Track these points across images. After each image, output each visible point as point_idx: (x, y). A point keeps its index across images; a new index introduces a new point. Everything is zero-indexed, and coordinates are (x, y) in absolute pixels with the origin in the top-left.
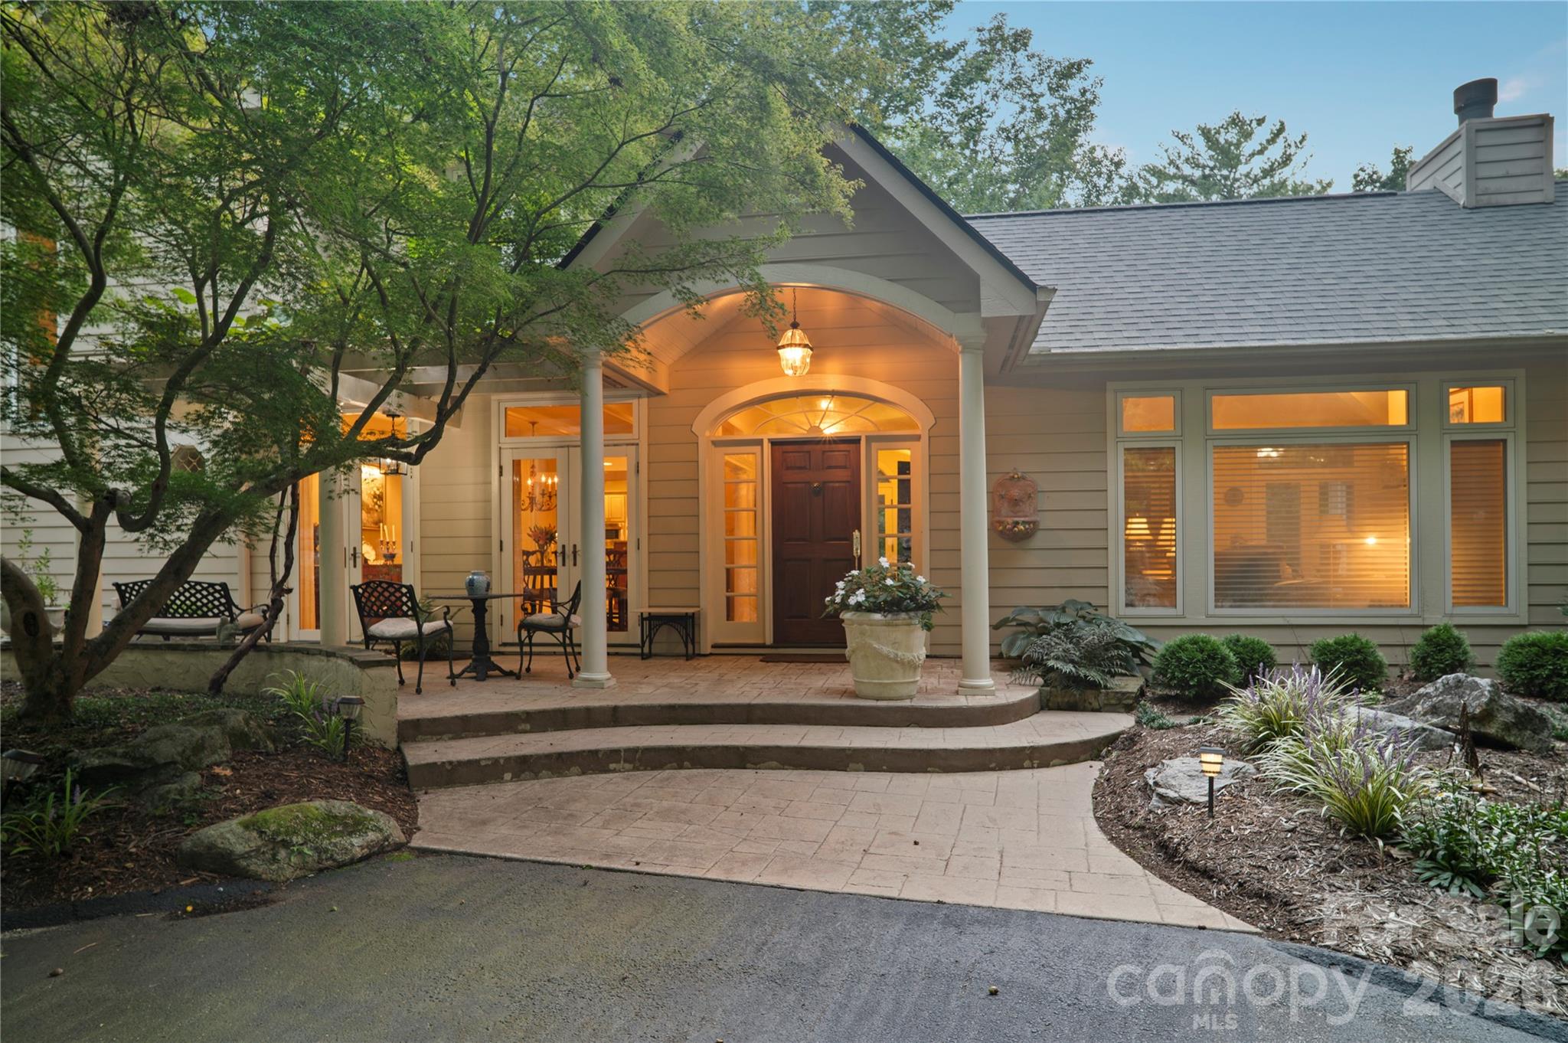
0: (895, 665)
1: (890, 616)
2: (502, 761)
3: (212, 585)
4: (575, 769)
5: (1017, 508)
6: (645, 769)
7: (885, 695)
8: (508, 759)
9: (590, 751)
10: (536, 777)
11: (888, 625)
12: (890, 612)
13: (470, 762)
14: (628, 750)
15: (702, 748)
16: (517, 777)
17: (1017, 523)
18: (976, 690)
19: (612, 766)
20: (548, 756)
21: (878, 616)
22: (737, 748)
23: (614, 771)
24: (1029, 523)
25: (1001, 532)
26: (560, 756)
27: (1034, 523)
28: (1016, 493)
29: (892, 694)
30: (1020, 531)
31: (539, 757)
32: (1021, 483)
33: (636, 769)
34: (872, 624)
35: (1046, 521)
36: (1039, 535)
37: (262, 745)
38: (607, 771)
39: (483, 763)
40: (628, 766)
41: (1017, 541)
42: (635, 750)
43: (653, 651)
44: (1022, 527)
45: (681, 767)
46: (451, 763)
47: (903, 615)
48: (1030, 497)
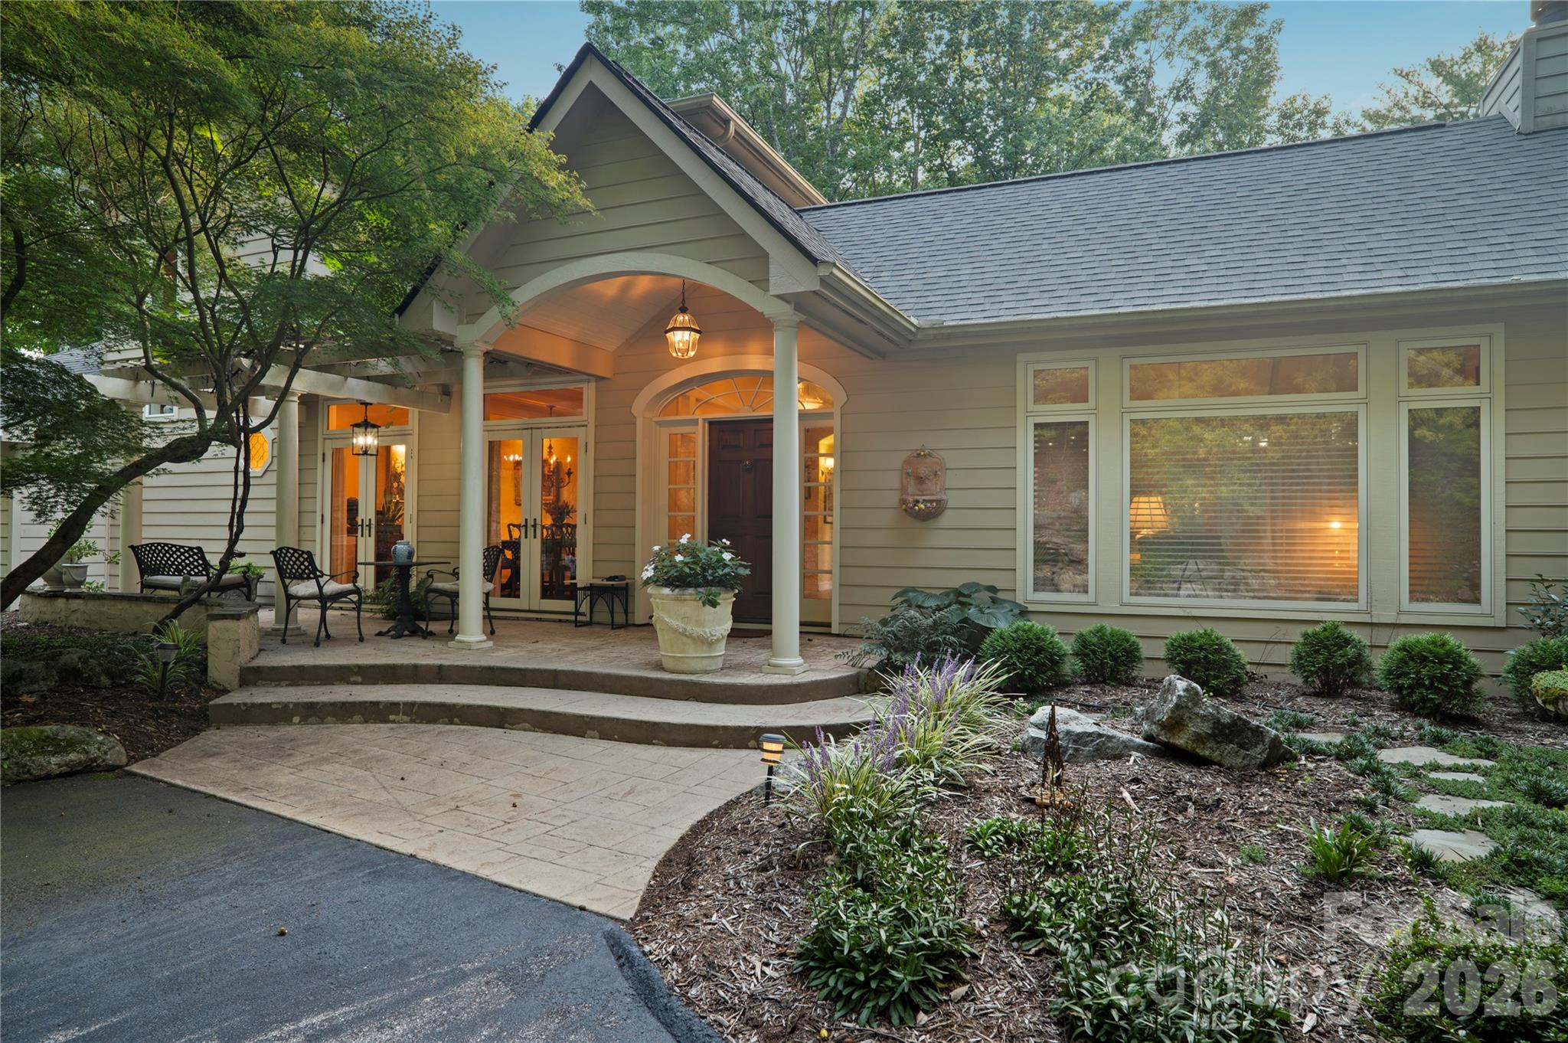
0: (685, 639)
1: (677, 590)
2: (291, 706)
3: (191, 549)
4: (357, 718)
5: (924, 486)
6: (421, 722)
7: (679, 668)
8: (297, 705)
9: (371, 702)
10: (322, 721)
11: (677, 599)
12: (677, 587)
13: (262, 704)
14: (406, 704)
15: (469, 707)
16: (304, 720)
17: (917, 502)
18: (777, 669)
19: (392, 717)
20: (333, 704)
21: (666, 591)
22: (498, 708)
23: (394, 722)
24: (931, 501)
25: (906, 510)
26: (344, 704)
27: (938, 501)
28: (923, 471)
29: (684, 667)
30: (920, 509)
31: (324, 704)
32: (929, 460)
33: (412, 721)
34: (663, 597)
35: (952, 499)
36: (948, 514)
37: (95, 680)
38: (386, 721)
39: (274, 706)
40: (406, 718)
41: (924, 520)
42: (413, 704)
43: (595, 620)
44: (922, 506)
45: (451, 723)
46: (245, 704)
47: (691, 591)
48: (936, 474)
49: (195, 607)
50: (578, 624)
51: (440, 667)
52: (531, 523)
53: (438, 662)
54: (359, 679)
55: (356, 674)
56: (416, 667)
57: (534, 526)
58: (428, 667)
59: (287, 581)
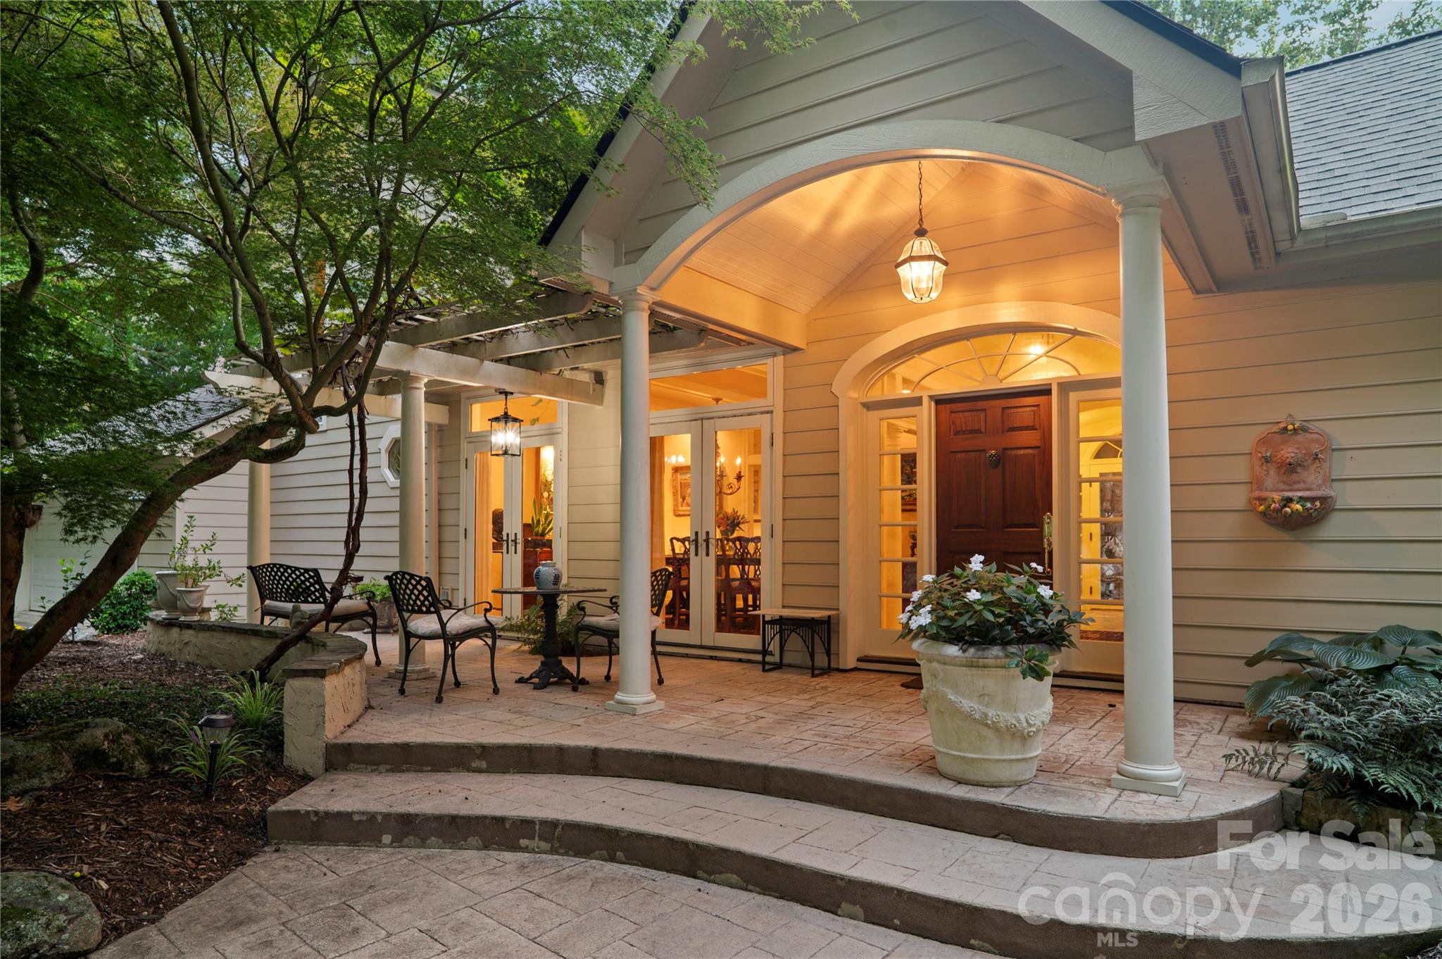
0: (985, 731)
1: (972, 651)
2: (379, 818)
3: (307, 571)
4: (473, 840)
5: (1294, 477)
6: (566, 854)
7: (971, 776)
8: (387, 816)
9: (494, 818)
10: (423, 844)
11: (970, 665)
12: (971, 644)
13: (339, 815)
14: (544, 823)
15: (640, 836)
16: (398, 841)
17: (1290, 500)
18: (1140, 784)
19: (524, 842)
20: (439, 818)
21: (953, 650)
22: (684, 844)
23: (525, 850)
24: (1312, 500)
25: (1264, 514)
26: (454, 819)
27: (1323, 499)
28: (1289, 452)
29: (981, 776)
30: (1294, 512)
31: (427, 818)
32: (1301, 437)
33: (553, 851)
34: (945, 661)
35: (1346, 496)
36: (1336, 518)
37: (126, 766)
38: (516, 848)
39: (356, 818)
40: (544, 845)
41: (1293, 529)
42: (554, 824)
43: (785, 661)
44: (1298, 507)
45: (612, 859)
46: (316, 813)
47: (996, 651)
48: (1316, 458)
49: (301, 645)
50: (766, 667)
51: (595, 751)
52: (702, 537)
53: (592, 743)
54: (484, 765)
55: (479, 758)
56: (561, 750)
57: (707, 541)
58: (578, 751)
59: (406, 615)
